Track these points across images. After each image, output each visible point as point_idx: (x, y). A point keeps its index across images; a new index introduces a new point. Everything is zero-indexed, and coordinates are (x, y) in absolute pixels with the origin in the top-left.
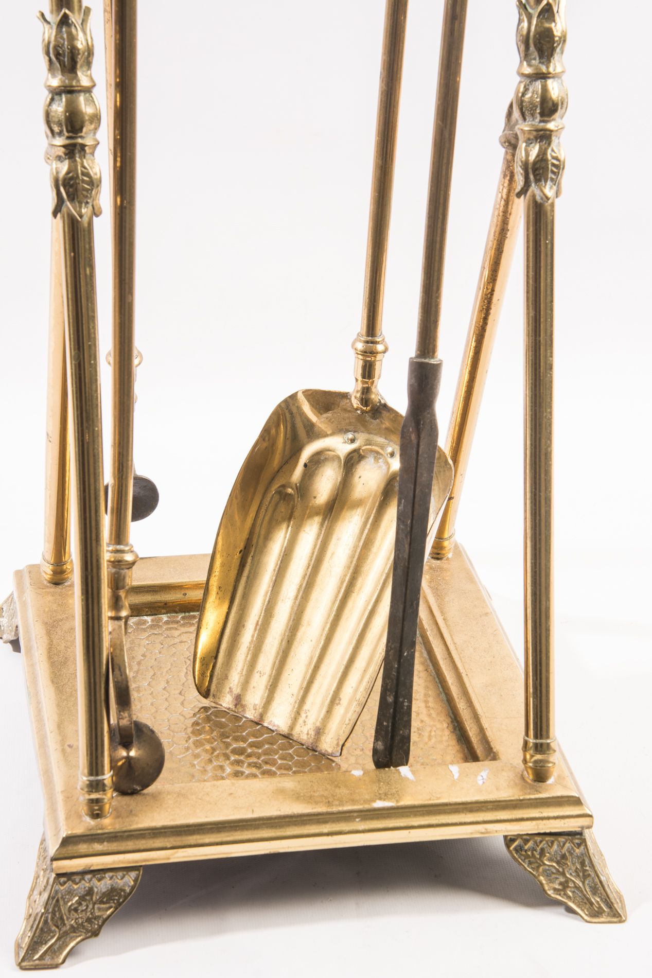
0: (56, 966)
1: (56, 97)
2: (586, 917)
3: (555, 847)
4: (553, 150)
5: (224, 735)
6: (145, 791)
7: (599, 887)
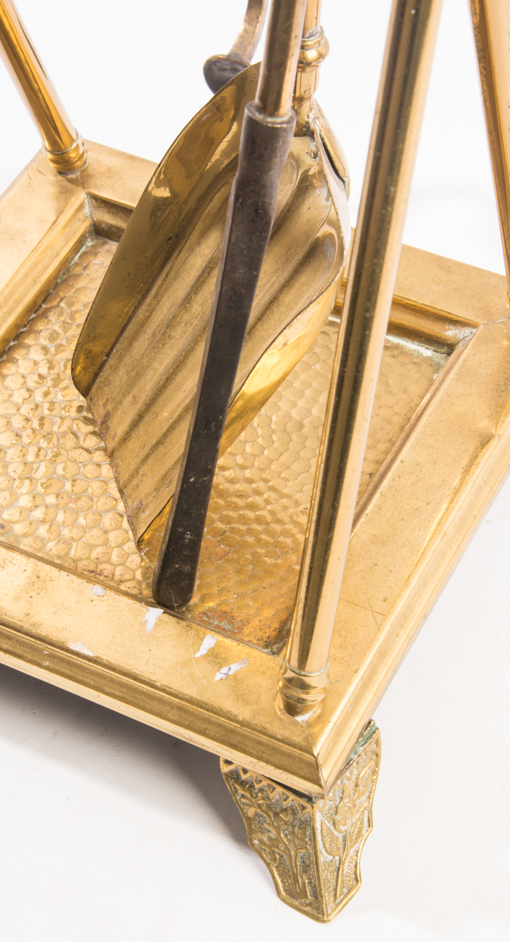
2: (282, 892)
7: (312, 868)
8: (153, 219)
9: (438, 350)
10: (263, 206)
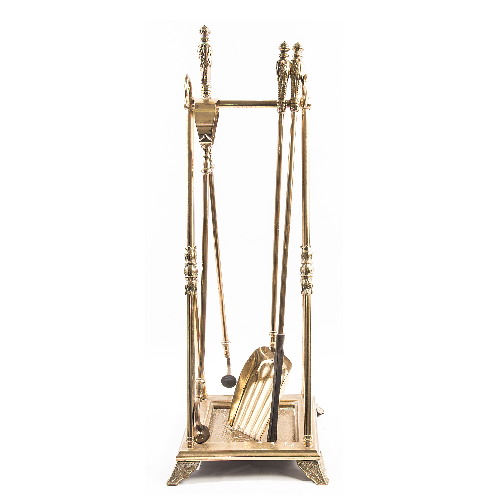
0: (176, 485)
1: (187, 266)
2: (316, 483)
3: (310, 464)
4: (309, 281)
5: (233, 435)
6: (204, 443)
7: (321, 476)
9: (291, 408)
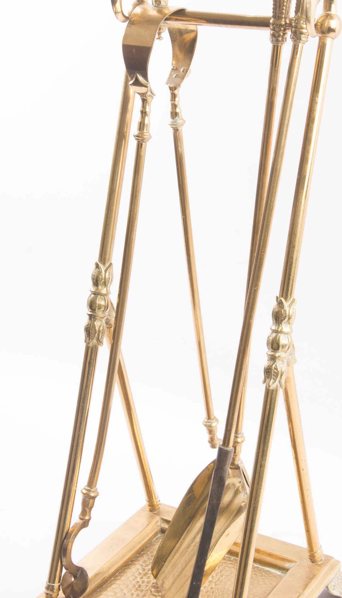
8: (184, 510)
9: (283, 572)
10: (223, 478)
